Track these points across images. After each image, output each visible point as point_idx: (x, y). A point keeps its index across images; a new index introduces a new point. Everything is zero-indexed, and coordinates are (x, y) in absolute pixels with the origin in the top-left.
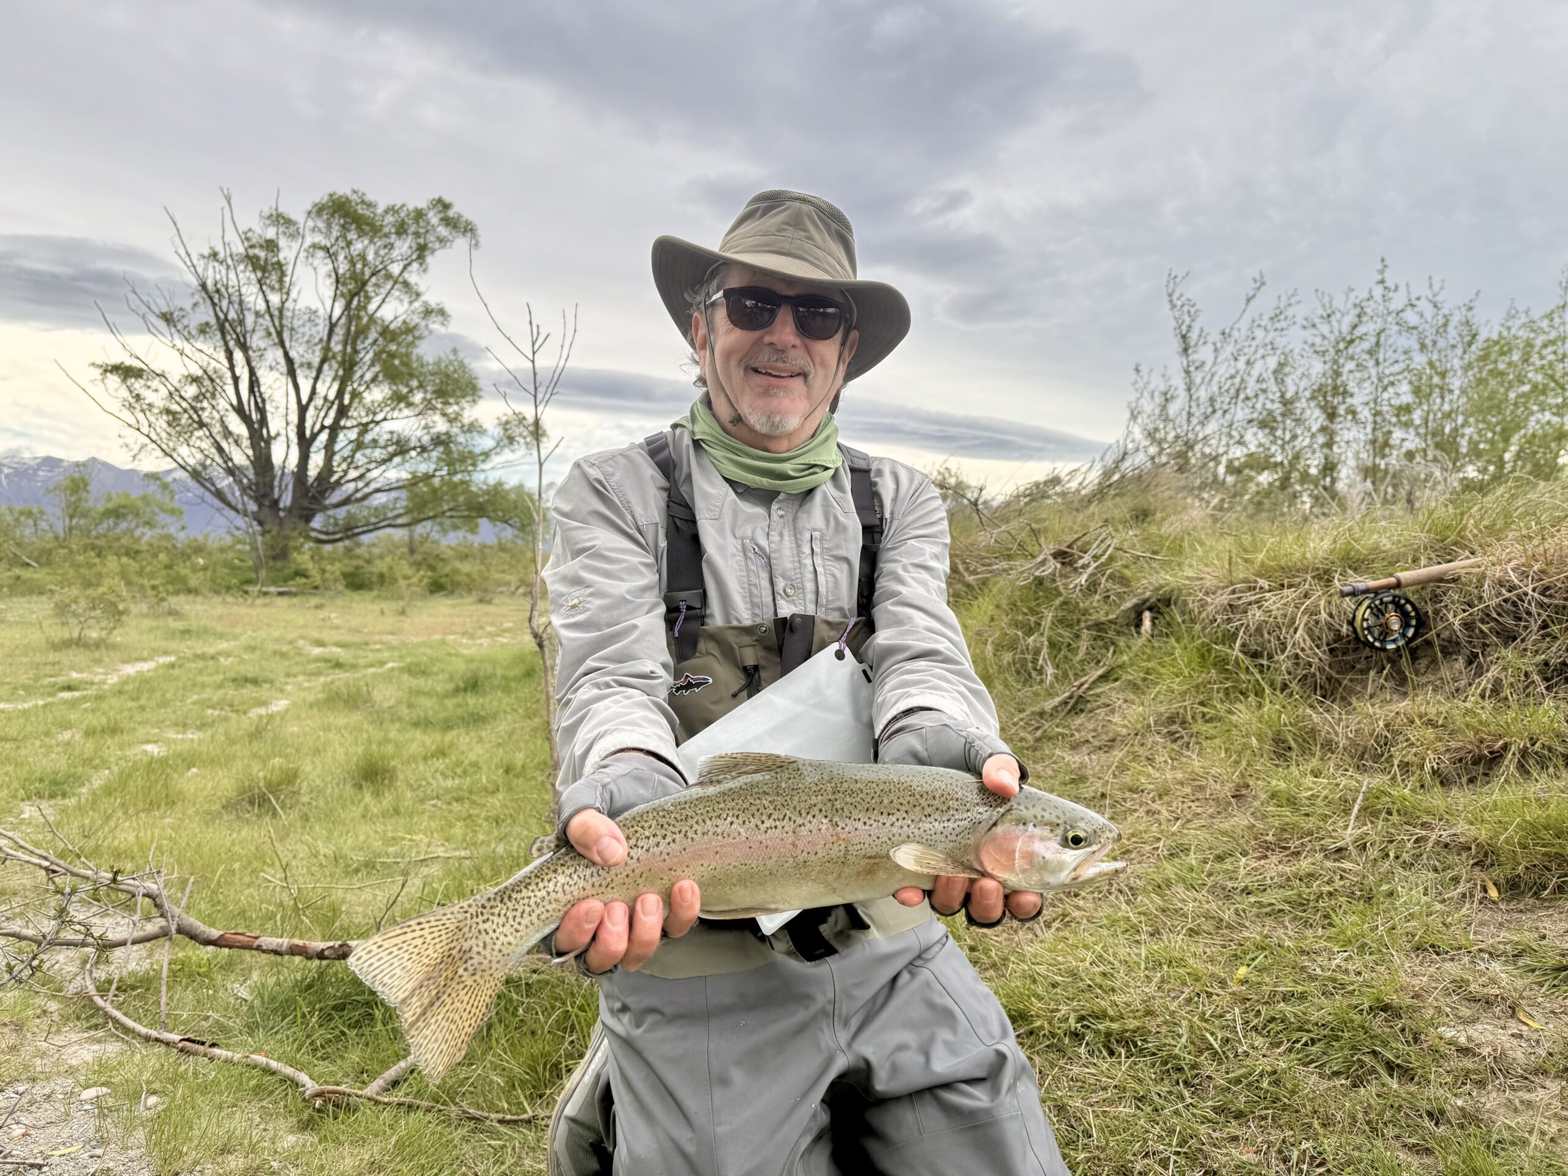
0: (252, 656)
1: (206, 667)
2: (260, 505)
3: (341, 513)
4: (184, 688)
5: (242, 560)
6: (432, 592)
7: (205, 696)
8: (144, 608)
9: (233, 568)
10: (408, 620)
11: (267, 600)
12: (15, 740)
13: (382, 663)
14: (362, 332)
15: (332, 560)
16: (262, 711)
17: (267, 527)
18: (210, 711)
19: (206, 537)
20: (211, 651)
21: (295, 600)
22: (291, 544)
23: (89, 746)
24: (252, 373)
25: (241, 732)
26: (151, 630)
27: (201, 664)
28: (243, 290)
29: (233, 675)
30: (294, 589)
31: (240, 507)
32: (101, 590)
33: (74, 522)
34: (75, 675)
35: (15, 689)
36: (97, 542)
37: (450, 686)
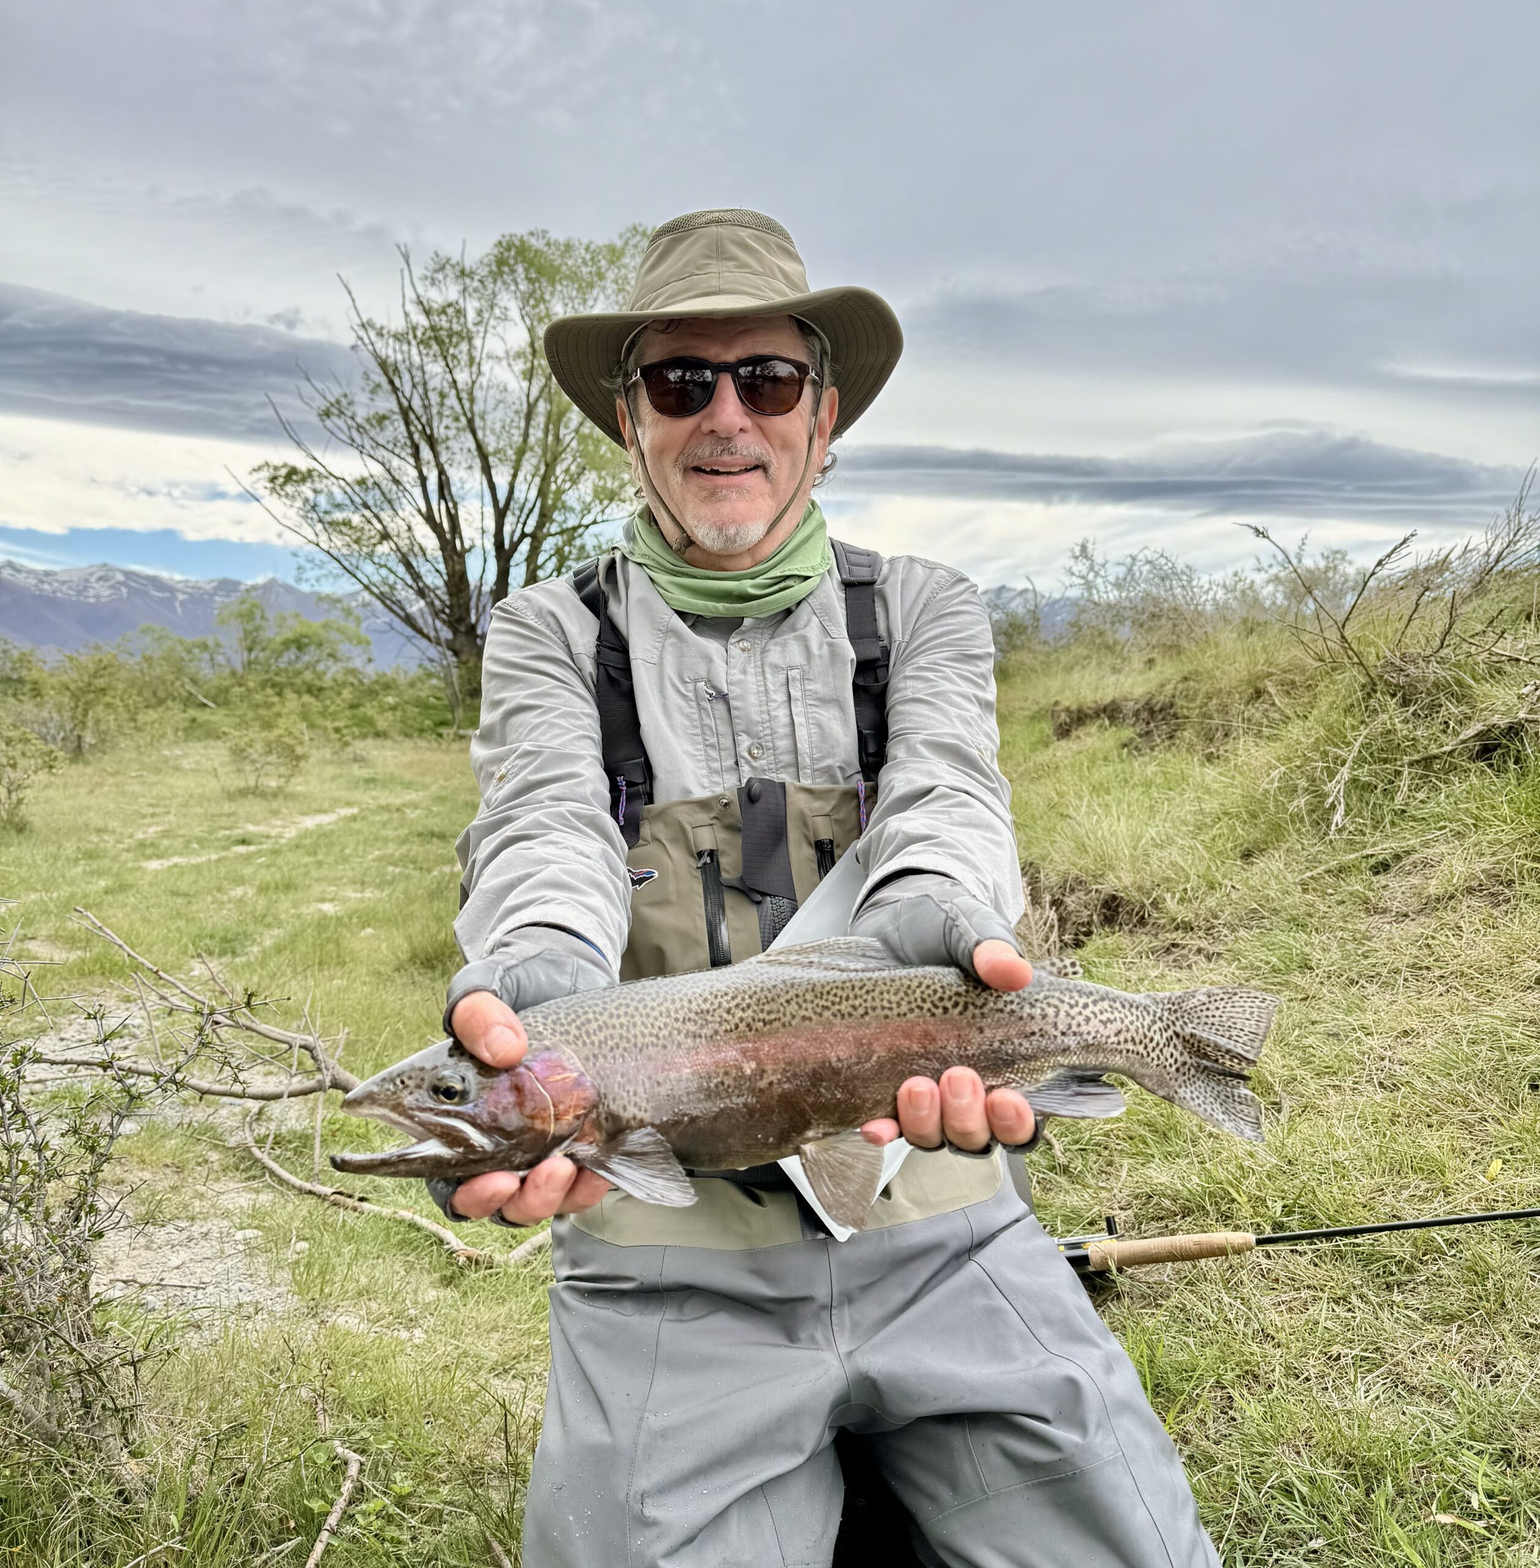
0: (442, 809)
1: (390, 821)
2: (455, 632)
4: (365, 843)
5: (438, 698)
7: (389, 851)
8: (327, 753)
9: (426, 706)
12: (186, 895)
16: (448, 869)
17: (464, 658)
18: (390, 869)
19: (397, 671)
20: (397, 801)
23: (262, 902)
24: (442, 472)
25: (421, 892)
26: (333, 778)
27: (385, 817)
28: (427, 369)
29: (420, 829)
31: (432, 634)
32: (276, 732)
33: (253, 655)
34: (251, 828)
35: (189, 842)
36: (277, 679)
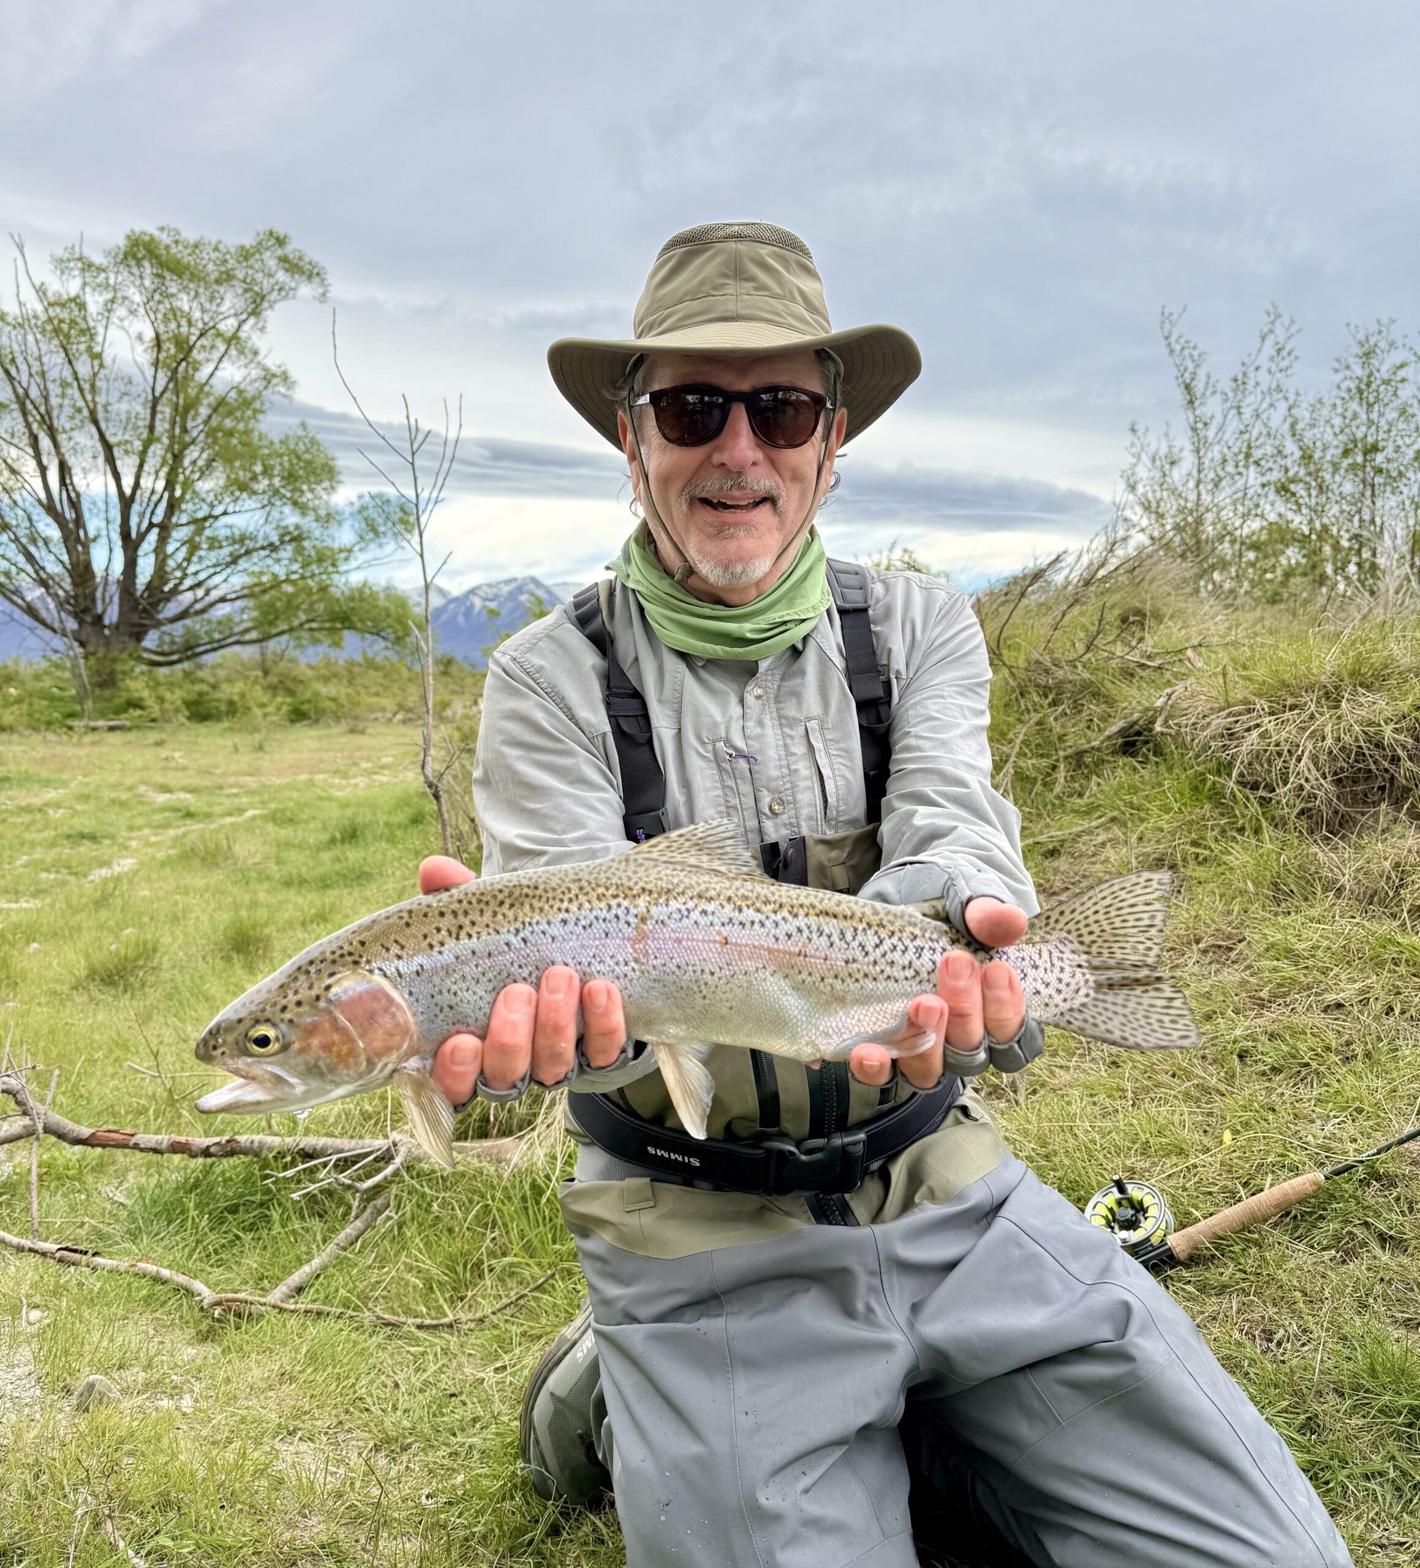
0: (86, 807)
1: (33, 822)
2: (81, 623)
3: (178, 630)
4: (11, 848)
5: (60, 689)
6: (292, 721)
7: (37, 856)
9: (52, 698)
10: (268, 757)
11: (95, 737)
13: (241, 811)
14: (191, 405)
15: (171, 685)
16: (104, 872)
17: (91, 649)
18: (44, 875)
19: (17, 662)
20: (37, 801)
21: (132, 736)
22: (119, 667)
24: (62, 461)
25: (84, 900)
27: (27, 818)
28: (45, 360)
29: (66, 830)
30: (128, 723)
31: (57, 625)
37: (325, 837)
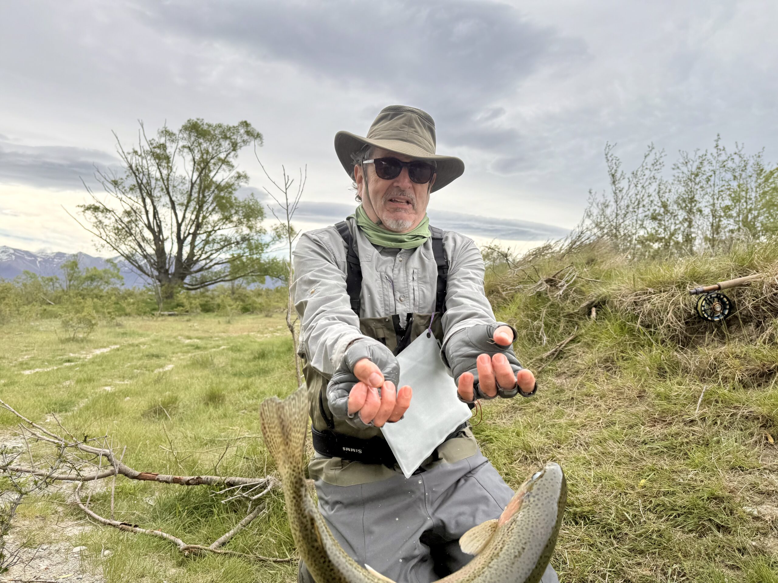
0: (156, 344)
1: (134, 350)
2: (160, 272)
3: (198, 275)
4: (123, 360)
6: (244, 312)
7: (133, 363)
8: (105, 323)
9: (147, 303)
10: (231, 326)
11: (163, 318)
12: (42, 385)
13: (219, 346)
14: (208, 187)
15: (195, 298)
16: (161, 370)
17: (163, 283)
18: (135, 371)
19: (134, 288)
20: (136, 342)
21: (177, 318)
22: (175, 291)
23: (78, 388)
24: (155, 208)
25: (150, 380)
26: (108, 333)
27: (131, 348)
28: (150, 169)
29: (147, 353)
30: (176, 313)
31: (150, 273)
32: (84, 314)
33: (71, 283)
34: (72, 355)
35: (43, 362)
36: (82, 292)
37: (251, 357)
